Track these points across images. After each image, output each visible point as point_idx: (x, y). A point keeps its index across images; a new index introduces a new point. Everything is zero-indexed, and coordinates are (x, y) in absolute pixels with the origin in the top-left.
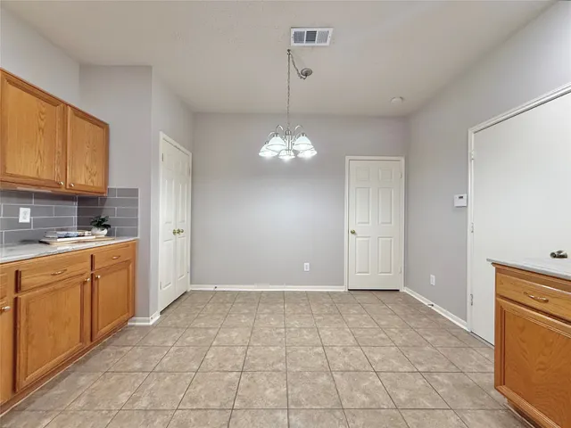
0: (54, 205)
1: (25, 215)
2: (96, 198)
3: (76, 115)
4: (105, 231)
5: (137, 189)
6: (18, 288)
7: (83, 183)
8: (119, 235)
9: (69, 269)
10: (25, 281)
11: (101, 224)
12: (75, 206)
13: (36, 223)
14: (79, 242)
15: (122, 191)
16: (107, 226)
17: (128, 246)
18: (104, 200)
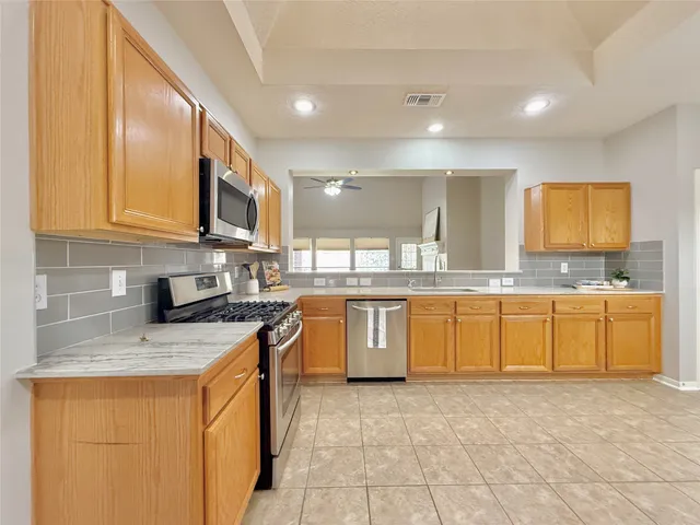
0: (585, 260)
1: (564, 268)
2: (619, 253)
3: (596, 188)
4: (625, 283)
5: (661, 242)
6: (554, 311)
7: (603, 241)
8: (643, 287)
9: (586, 307)
10: (558, 307)
11: (620, 276)
12: (602, 260)
13: (572, 273)
14: (598, 289)
15: (645, 245)
16: (627, 278)
17: (650, 298)
18: (627, 254)
